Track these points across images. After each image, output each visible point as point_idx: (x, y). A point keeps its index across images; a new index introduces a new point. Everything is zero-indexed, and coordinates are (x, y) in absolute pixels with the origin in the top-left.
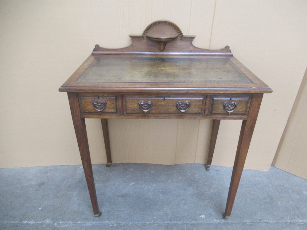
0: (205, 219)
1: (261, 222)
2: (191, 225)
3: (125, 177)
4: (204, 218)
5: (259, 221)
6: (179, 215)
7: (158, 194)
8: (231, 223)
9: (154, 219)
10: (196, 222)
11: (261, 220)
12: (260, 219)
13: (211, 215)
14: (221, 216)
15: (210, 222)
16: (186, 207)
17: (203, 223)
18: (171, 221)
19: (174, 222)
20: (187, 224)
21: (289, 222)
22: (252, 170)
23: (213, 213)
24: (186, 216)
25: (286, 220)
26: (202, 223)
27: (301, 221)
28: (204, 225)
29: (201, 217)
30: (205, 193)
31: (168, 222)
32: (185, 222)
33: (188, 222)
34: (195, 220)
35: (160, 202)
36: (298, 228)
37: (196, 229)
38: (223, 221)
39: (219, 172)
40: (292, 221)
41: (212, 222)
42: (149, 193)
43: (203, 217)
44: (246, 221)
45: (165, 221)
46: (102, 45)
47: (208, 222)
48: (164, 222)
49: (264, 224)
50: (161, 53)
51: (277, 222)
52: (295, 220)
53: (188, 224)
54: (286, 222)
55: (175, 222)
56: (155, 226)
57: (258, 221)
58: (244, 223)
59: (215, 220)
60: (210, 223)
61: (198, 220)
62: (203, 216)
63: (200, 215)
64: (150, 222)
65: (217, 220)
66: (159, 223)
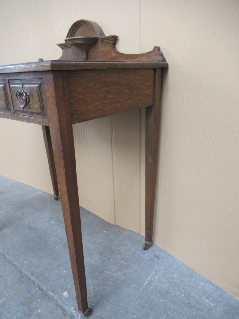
0: (63, 298)
2: (43, 293)
3: (56, 214)
6: (47, 275)
9: (24, 263)
10: (51, 294)
15: (64, 307)
17: (56, 301)
18: (32, 276)
19: (33, 278)
20: (41, 289)
22: (213, 285)
24: (51, 280)
26: (54, 300)
28: (53, 304)
29: (63, 294)
30: (106, 272)
31: (29, 275)
32: (41, 286)
33: (44, 288)
34: (53, 292)
35: (50, 251)
37: (40, 301)
39: (159, 259)
41: (67, 308)
45: (28, 272)
47: (62, 305)
53: (42, 291)
59: (73, 308)
60: (62, 307)
61: (56, 294)
62: (66, 294)
63: (66, 290)
64: (17, 264)
65: (74, 310)
66: (22, 269)
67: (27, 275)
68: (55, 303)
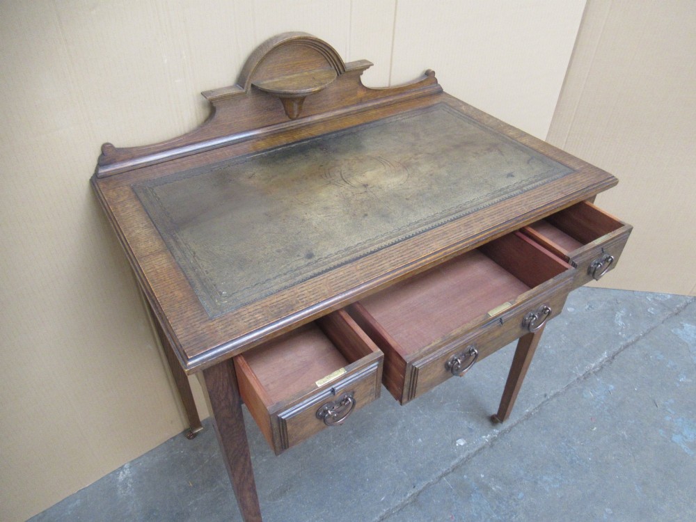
0: (467, 446)
1: (548, 400)
2: (453, 471)
3: (255, 442)
4: (464, 445)
5: (546, 399)
6: (420, 465)
7: (351, 442)
8: (511, 428)
9: (383, 502)
10: (457, 461)
11: (545, 396)
12: (543, 393)
13: (471, 430)
14: (487, 423)
15: (480, 446)
16: (420, 440)
18: (416, 487)
19: (420, 486)
20: (446, 474)
21: (581, 375)
23: (472, 425)
24: (432, 459)
25: (576, 375)
26: (468, 457)
27: (593, 365)
28: (474, 458)
29: (460, 445)
31: (413, 492)
32: (440, 474)
33: (445, 470)
34: (454, 457)
35: (367, 459)
36: (598, 380)
37: (467, 474)
38: (496, 431)
40: (584, 372)
41: (481, 444)
42: (332, 451)
43: (462, 444)
44: (527, 411)
45: (407, 493)
46: (119, 142)
47: (476, 449)
48: (405, 496)
49: (555, 400)
50: (294, 123)
51: (569, 387)
52: (587, 368)
53: (449, 473)
54: (578, 379)
55: (424, 484)
56: (396, 516)
57: (543, 399)
58: (529, 416)
59: (484, 437)
60: (480, 449)
61: (459, 455)
62: (461, 442)
63: (454, 441)
64: (381, 514)
65: (487, 435)
66: (396, 505)
67: (412, 495)
68: (473, 456)
